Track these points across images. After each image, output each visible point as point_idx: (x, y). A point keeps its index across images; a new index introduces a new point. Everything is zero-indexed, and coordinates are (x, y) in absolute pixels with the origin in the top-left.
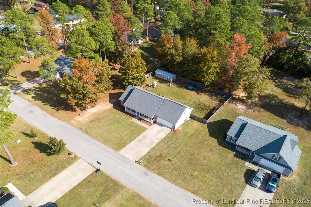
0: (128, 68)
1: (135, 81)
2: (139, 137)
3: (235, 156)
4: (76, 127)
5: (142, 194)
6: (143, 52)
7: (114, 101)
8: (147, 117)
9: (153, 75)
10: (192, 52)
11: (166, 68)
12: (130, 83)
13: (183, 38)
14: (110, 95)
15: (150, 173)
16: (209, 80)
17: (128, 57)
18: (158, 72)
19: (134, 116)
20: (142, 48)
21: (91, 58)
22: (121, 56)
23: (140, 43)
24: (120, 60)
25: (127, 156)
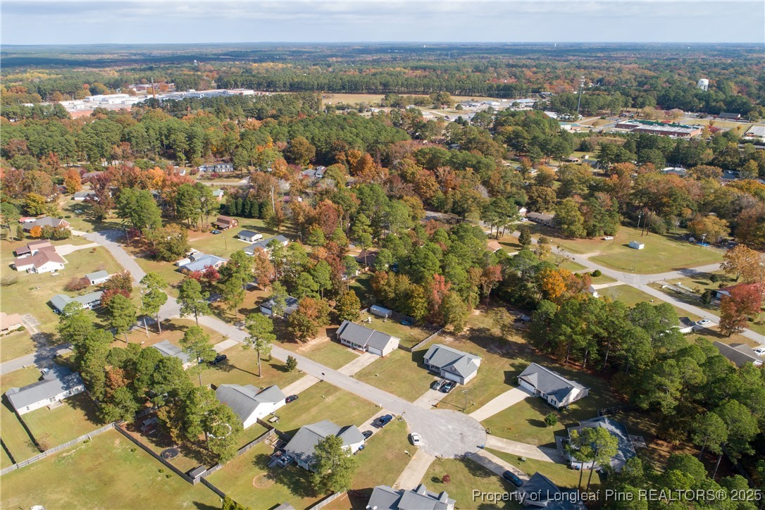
0: (343, 304)
1: (351, 316)
2: (353, 362)
3: (428, 373)
4: (300, 354)
5: (354, 393)
6: (360, 285)
7: (331, 335)
8: (360, 346)
9: (369, 311)
10: (403, 289)
11: (382, 303)
12: (345, 319)
13: (397, 273)
14: (327, 329)
15: (359, 382)
16: (418, 314)
17: (344, 294)
18: (374, 308)
19: (349, 347)
20: (359, 280)
21: (313, 297)
22: (336, 293)
23: (357, 274)
24: (336, 297)
25: (343, 373)
